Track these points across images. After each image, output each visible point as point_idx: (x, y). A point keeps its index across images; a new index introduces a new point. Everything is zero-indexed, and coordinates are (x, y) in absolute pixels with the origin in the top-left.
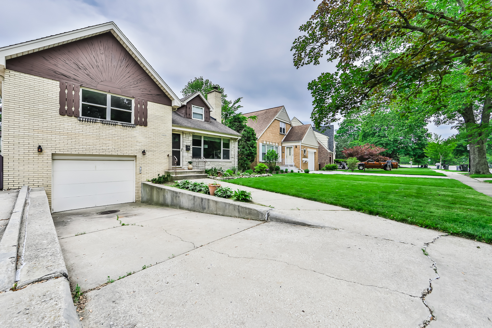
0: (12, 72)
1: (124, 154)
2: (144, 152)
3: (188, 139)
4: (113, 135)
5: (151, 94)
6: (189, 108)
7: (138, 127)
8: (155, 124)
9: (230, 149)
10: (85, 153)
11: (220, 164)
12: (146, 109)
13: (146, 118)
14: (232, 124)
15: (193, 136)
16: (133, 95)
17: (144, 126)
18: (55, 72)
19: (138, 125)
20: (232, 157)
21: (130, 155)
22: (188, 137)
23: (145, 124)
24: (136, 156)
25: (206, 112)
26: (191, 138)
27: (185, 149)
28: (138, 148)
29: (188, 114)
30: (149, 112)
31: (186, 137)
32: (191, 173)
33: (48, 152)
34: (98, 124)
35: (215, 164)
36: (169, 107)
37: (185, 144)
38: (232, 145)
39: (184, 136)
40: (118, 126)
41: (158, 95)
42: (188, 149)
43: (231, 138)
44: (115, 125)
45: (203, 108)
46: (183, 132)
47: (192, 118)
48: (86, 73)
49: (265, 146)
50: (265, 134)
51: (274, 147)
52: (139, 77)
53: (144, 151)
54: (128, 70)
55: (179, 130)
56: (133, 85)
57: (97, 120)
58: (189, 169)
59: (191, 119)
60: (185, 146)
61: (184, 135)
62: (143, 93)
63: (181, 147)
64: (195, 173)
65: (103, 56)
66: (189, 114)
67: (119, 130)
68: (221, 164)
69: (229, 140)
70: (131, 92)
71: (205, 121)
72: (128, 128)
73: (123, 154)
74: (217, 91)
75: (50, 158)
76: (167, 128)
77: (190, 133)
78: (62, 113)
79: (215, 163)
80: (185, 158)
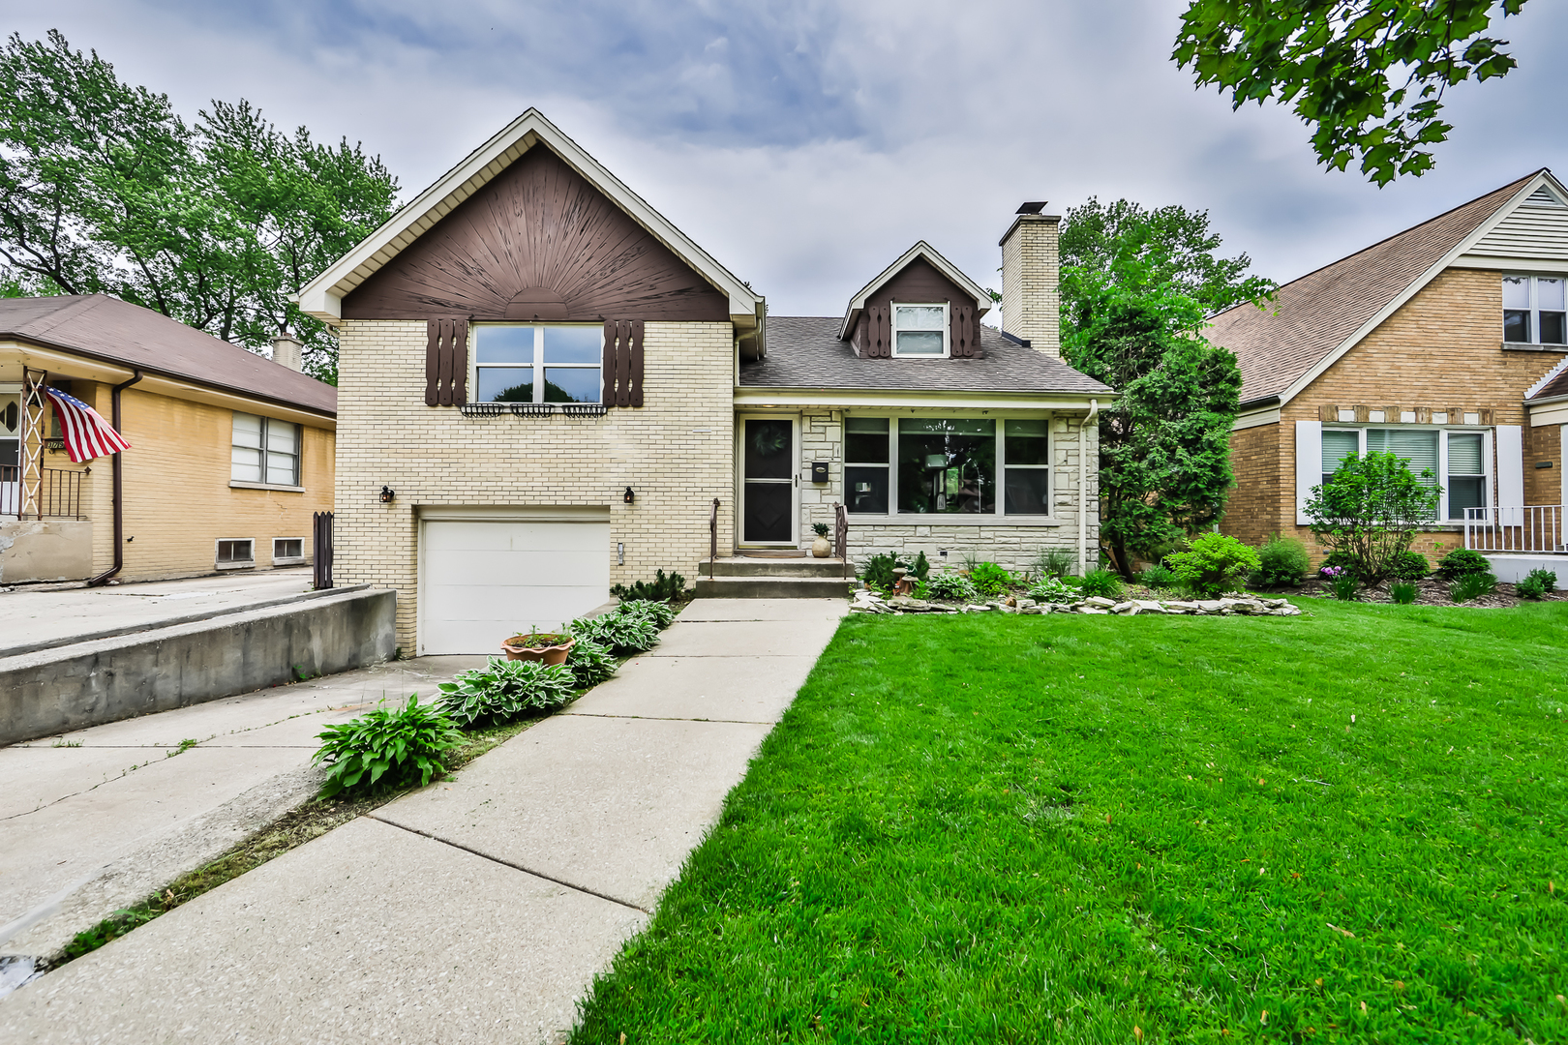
0: (352, 323)
1: (574, 503)
2: (629, 496)
3: (821, 437)
4: (544, 446)
5: (657, 296)
6: (879, 317)
7: (616, 411)
8: (670, 395)
9: (1050, 467)
10: (476, 503)
11: (983, 535)
12: (639, 350)
13: (639, 379)
14: (1099, 349)
15: (849, 423)
16: (599, 312)
17: (635, 406)
18: (420, 300)
19: (613, 406)
20: (1062, 504)
21: (589, 503)
22: (821, 430)
23: (636, 400)
24: (606, 509)
25: (957, 318)
26: (836, 433)
27: (808, 475)
28: (614, 480)
29: (874, 343)
30: (649, 358)
31: (814, 430)
32: (784, 573)
33: (404, 502)
34: (507, 417)
35: (959, 536)
36: (721, 326)
37: (811, 456)
38: (1060, 445)
39: (806, 428)
40: (558, 417)
41: (681, 292)
42: (820, 476)
43: (1054, 412)
44: (550, 414)
45: (946, 307)
46: (802, 413)
47: (894, 354)
48: (482, 280)
49: (1355, 435)
50: (1349, 365)
51: (1443, 436)
52: (618, 251)
53: (629, 489)
54: (587, 236)
55: (777, 406)
56: (600, 280)
57: (503, 407)
58: (816, 557)
59: (889, 357)
60: (810, 465)
61: (806, 422)
62: (630, 297)
63: (795, 471)
64: (806, 572)
65: (522, 220)
66: (879, 343)
67: (560, 428)
68: (990, 535)
69: (1043, 424)
70: (594, 304)
71: (953, 357)
72: (586, 421)
73: (569, 503)
74: (1032, 222)
75: (409, 516)
76: (715, 405)
77: (829, 411)
78: (433, 399)
79: (956, 533)
80: (807, 511)
